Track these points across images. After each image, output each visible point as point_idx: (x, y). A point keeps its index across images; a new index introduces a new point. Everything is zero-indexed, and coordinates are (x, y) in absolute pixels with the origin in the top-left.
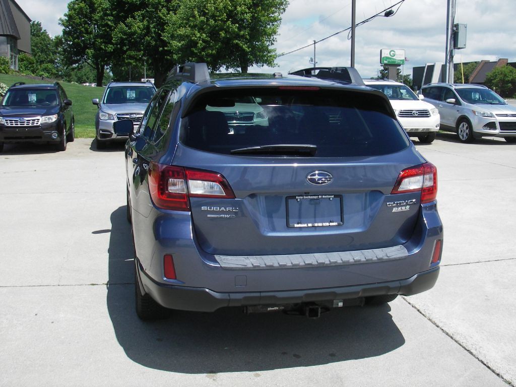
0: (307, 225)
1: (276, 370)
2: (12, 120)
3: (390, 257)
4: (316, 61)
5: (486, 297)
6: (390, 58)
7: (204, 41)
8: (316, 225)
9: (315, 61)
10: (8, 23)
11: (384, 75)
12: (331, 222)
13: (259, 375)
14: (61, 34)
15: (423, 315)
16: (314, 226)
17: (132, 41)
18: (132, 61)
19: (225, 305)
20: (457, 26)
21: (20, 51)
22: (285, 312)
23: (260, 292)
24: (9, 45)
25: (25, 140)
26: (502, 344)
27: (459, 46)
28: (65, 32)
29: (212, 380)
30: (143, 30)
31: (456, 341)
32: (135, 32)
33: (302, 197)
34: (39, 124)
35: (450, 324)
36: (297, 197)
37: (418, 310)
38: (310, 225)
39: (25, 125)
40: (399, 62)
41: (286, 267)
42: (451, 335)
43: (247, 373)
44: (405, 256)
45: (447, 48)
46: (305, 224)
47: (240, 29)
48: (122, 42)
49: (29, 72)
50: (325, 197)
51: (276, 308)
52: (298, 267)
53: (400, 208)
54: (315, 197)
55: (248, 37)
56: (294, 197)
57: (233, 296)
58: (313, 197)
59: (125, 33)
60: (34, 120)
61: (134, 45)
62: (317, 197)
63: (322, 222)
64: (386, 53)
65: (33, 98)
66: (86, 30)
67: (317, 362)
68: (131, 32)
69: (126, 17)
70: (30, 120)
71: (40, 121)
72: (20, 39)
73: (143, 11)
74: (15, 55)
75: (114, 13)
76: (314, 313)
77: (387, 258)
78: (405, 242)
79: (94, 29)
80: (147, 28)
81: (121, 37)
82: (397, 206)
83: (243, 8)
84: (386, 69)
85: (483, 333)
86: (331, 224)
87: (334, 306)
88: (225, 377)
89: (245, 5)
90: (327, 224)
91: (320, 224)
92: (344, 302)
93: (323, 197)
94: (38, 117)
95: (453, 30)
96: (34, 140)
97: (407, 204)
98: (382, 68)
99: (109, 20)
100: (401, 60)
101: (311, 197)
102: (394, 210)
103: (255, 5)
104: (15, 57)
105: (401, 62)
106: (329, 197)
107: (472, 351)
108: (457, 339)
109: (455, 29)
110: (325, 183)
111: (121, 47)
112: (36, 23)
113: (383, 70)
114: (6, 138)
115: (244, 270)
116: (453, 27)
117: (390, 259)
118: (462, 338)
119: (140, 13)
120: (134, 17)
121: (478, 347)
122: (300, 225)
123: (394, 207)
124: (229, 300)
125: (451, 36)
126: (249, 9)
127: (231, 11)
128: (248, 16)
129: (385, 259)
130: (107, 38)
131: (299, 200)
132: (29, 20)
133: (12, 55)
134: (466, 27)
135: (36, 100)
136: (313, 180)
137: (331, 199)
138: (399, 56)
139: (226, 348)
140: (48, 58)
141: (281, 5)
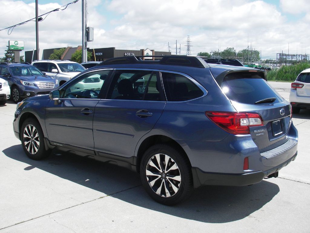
6: (15, 46)
11: (8, 56)
20: (88, 28)
27: (90, 40)
40: (21, 48)
45: (83, 41)
64: (12, 43)
84: (8, 53)
95: (87, 31)
98: (6, 52)
100: (22, 47)
105: (22, 48)
109: (87, 30)
113: (7, 53)
116: (86, 29)
125: (85, 34)
134: (93, 29)
138: (20, 44)
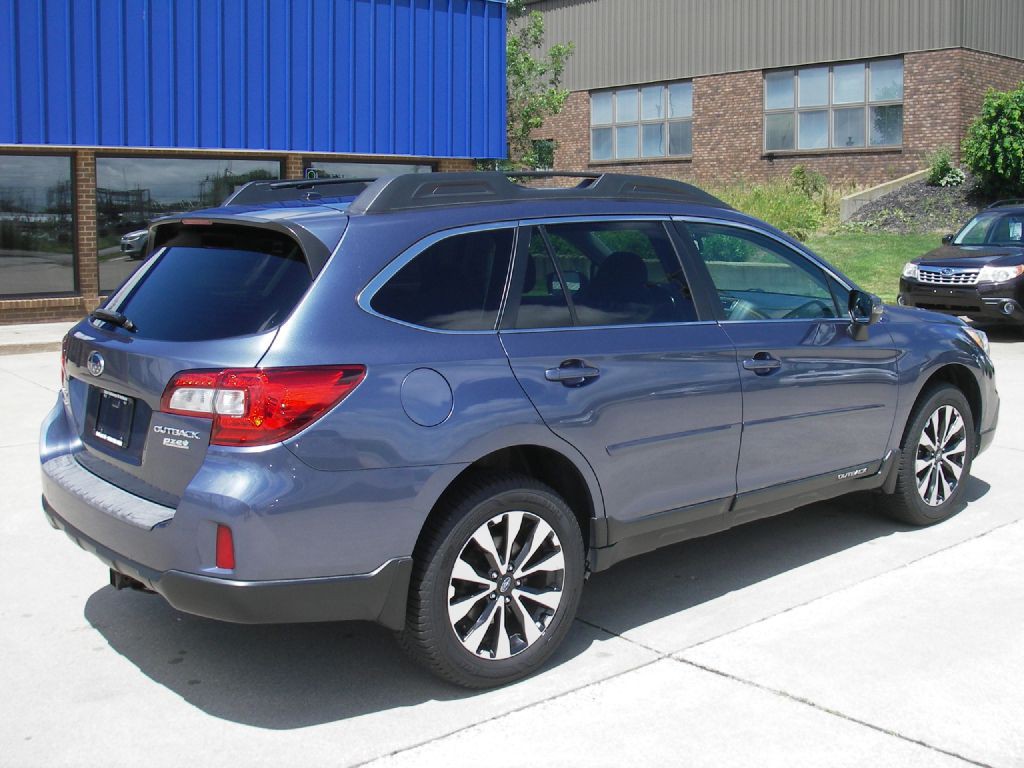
2: (932, 273)
3: (134, 520)
8: (108, 439)
34: (977, 281)
38: (105, 437)
39: (952, 283)
53: (173, 442)
60: (970, 274)
65: (1017, 231)
70: (961, 274)
71: (979, 276)
77: (130, 518)
82: (169, 436)
86: (118, 443)
91: (111, 439)
97: (183, 437)
102: (166, 441)
122: (99, 434)
123: (165, 436)
135: (1020, 235)
137: (125, 404)
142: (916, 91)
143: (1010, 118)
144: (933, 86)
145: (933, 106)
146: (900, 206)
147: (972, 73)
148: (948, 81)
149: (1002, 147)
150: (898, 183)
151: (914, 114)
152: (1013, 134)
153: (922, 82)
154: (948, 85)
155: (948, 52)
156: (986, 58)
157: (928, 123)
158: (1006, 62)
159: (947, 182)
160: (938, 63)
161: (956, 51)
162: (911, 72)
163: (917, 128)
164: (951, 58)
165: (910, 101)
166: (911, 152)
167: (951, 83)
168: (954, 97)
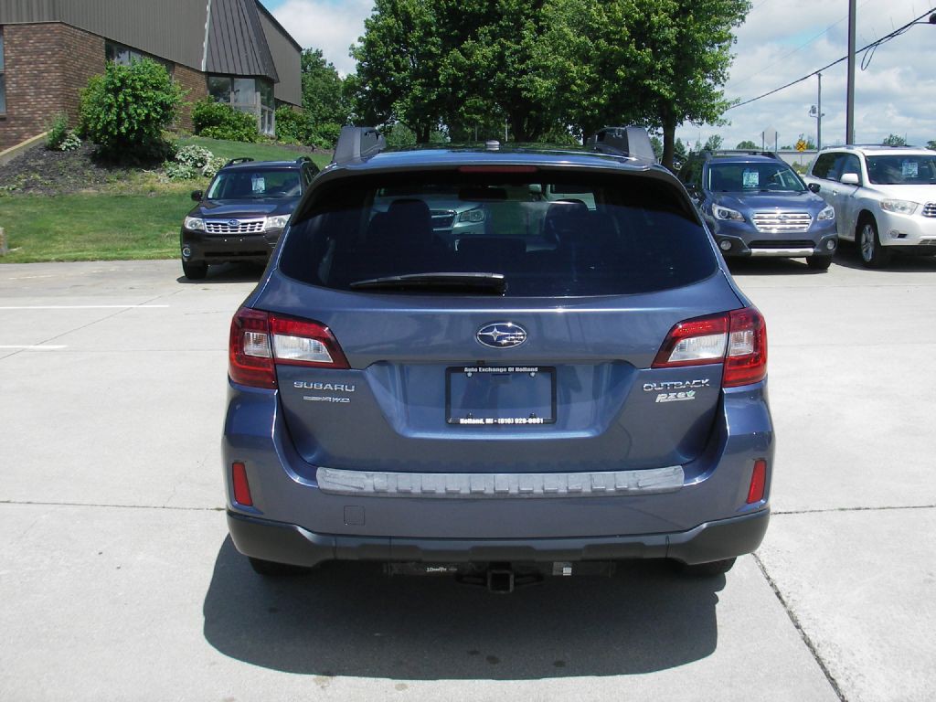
0: (484, 421)
1: (441, 681)
2: (218, 224)
3: (644, 489)
4: (822, 112)
5: (929, 577)
7: (589, 80)
8: (501, 421)
9: (819, 113)
10: (258, 56)
12: (531, 417)
13: (404, 687)
14: (354, 72)
15: (783, 603)
16: (497, 423)
17: (473, 81)
18: (478, 117)
19: (330, 556)
21: (278, 103)
22: (458, 577)
23: (390, 538)
24: (259, 94)
25: (239, 258)
26: (909, 672)
28: (360, 69)
29: (319, 687)
30: (492, 61)
31: (818, 659)
32: (477, 66)
33: (476, 370)
34: (263, 229)
35: (825, 623)
36: (466, 370)
37: (778, 594)
38: (489, 421)
39: (239, 232)
41: (433, 496)
42: (816, 647)
43: (388, 681)
44: (676, 488)
46: (479, 418)
47: (656, 56)
48: (455, 82)
49: (292, 139)
50: (521, 370)
51: (441, 569)
52: (456, 497)
53: (672, 395)
54: (501, 370)
55: (671, 71)
56: (461, 369)
57: (343, 542)
58: (498, 370)
59: (460, 67)
60: (255, 223)
61: (477, 88)
62: (505, 370)
63: (514, 418)
65: (260, 185)
66: (397, 63)
67: (523, 674)
68: (471, 64)
69: (462, 39)
70: (247, 224)
71: (264, 225)
72: (279, 81)
73: (491, 26)
74: (270, 110)
75: (441, 30)
76: (501, 581)
77: (636, 489)
78: (688, 460)
79: (409, 62)
80: (500, 57)
81: (454, 74)
82: (666, 391)
83: (662, 16)
85: (881, 647)
86: (531, 421)
87: (554, 573)
88: (344, 685)
89: (665, 11)
90: (524, 421)
91: (509, 421)
92: (575, 565)
93: (517, 369)
94: (264, 219)
96: (253, 258)
97: (688, 389)
99: (434, 44)
101: (494, 370)
102: (661, 398)
103: (684, 12)
104: (270, 113)
106: (529, 370)
107: (838, 681)
108: (822, 656)
110: (513, 344)
111: (454, 93)
112: (314, 52)
114: (207, 254)
115: (359, 496)
117: (644, 491)
118: (833, 654)
119: (486, 29)
120: (475, 38)
121: (855, 674)
122: (470, 421)
123: (660, 392)
124: (335, 549)
126: (673, 19)
127: (639, 23)
128: (671, 33)
129: (634, 491)
130: (430, 77)
131: (470, 375)
132: (299, 49)
133: (263, 111)
135: (264, 188)
136: (488, 340)
137: (533, 374)
139: (377, 634)
140: (335, 112)
141: (737, 10)
142: (17, 61)
143: (134, 88)
144: (34, 57)
145: (35, 75)
146: (34, 170)
147: (69, 46)
148: (50, 53)
149: (127, 114)
150: (21, 148)
151: (17, 83)
152: (135, 103)
153: (24, 52)
154: (50, 57)
155: (48, 26)
156: (79, 33)
157: (31, 91)
158: (92, 38)
159: (67, 147)
160: (39, 35)
161: (57, 25)
162: (11, 43)
163: (21, 96)
164: (51, 32)
165: (12, 71)
166: (16, 119)
167: (53, 54)
168: (56, 68)
